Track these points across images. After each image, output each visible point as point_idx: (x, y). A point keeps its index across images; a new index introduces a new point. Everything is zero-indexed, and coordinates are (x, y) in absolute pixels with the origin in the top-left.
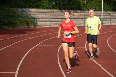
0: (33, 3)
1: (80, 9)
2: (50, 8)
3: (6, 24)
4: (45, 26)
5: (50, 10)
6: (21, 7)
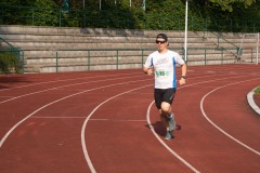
0: (13, 11)
2: (57, 25)
4: (45, 70)
5: (55, 30)
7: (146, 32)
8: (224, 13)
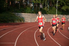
0: (23, 10)
1: (46, 14)
2: (31, 13)
3: (10, 21)
4: (29, 22)
6: (17, 12)
7: (48, 15)
8: (64, 11)
